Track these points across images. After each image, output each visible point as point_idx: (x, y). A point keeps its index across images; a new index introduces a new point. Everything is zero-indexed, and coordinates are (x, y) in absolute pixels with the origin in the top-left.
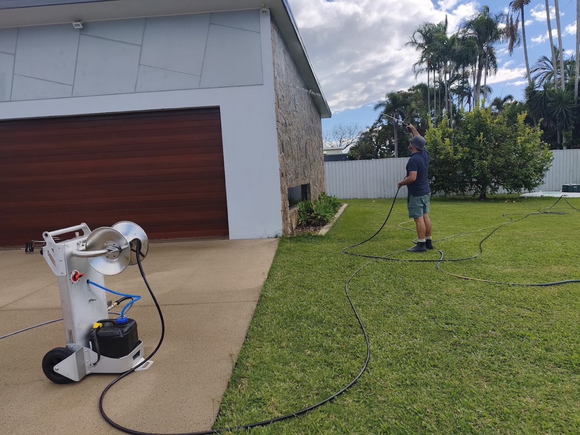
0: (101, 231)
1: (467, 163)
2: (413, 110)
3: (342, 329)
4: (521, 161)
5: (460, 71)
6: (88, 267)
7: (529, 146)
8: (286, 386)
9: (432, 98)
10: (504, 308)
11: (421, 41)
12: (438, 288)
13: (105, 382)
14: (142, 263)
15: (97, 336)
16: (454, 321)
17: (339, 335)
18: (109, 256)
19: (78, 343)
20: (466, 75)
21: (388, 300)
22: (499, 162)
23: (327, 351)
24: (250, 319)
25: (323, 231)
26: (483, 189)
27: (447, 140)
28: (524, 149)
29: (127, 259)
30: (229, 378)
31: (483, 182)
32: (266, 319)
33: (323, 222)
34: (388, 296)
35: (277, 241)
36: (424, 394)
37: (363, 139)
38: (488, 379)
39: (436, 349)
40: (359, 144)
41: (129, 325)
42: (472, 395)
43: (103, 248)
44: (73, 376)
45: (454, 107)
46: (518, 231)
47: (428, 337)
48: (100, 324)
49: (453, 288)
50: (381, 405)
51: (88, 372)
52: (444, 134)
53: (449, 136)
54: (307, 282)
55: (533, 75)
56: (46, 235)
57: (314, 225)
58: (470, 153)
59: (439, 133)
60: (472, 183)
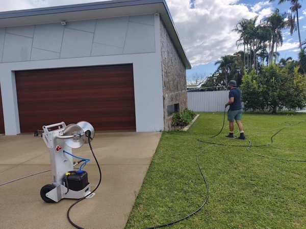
0: (71, 126)
1: (265, 93)
2: (236, 65)
3: (194, 181)
4: (296, 93)
5: (262, 44)
6: (64, 144)
7: (300, 84)
8: (163, 209)
9: (246, 58)
10: (284, 173)
11: (240, 29)
12: (247, 161)
13: (70, 203)
14: (91, 143)
15: (68, 179)
16: (255, 179)
17: (192, 184)
18: (75, 139)
19: (58, 182)
20: (265, 46)
21: (220, 166)
22: (284, 93)
23: (185, 192)
24: (145, 174)
25: (186, 129)
26: (274, 108)
27: (254, 81)
28: (297, 87)
29: (84, 140)
30: (133, 204)
31: (274, 104)
32: (154, 174)
33: (186, 124)
34: (220, 164)
35: (161, 133)
36: (237, 218)
37: (209, 80)
38: (273, 211)
39: (245, 194)
40: (207, 82)
41: (84, 174)
42: (264, 219)
43: (72, 135)
44: (55, 199)
45: (259, 63)
46: (294, 131)
47: (241, 187)
48: (69, 173)
49: (256, 161)
50: (213, 222)
51: (63, 197)
52: (252, 78)
53: (256, 79)
54: (176, 155)
55: (303, 46)
56: (44, 127)
57: (181, 126)
58: (267, 88)
59: (250, 77)
60: (268, 105)
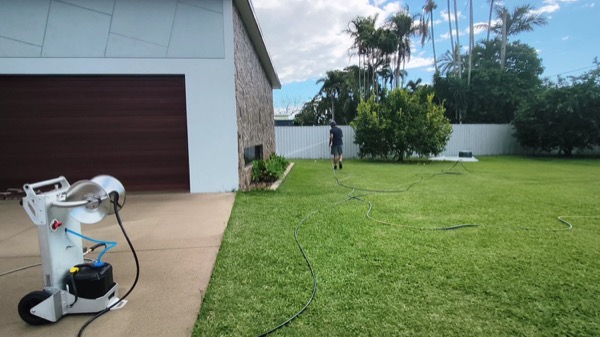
0: (80, 185)
1: (389, 132)
2: (347, 86)
3: (293, 268)
4: (429, 132)
5: (384, 57)
6: (65, 218)
7: (435, 120)
8: (248, 315)
9: (362, 77)
10: (417, 247)
11: (355, 30)
12: (368, 232)
13: (82, 322)
14: (120, 213)
15: (76, 280)
16: (381, 258)
17: (291, 272)
18: (89, 207)
19: (56, 286)
20: (388, 61)
21: (330, 243)
22: (414, 132)
23: (281, 286)
24: (214, 262)
25: (274, 186)
26: (401, 154)
27: (374, 113)
28: (432, 123)
29: (107, 208)
30: (198, 311)
31: (401, 147)
32: (228, 261)
33: (274, 179)
34: (329, 240)
35: (234, 195)
36: (359, 316)
37: (306, 108)
38: (406, 301)
39: (367, 280)
40: (303, 111)
41: (106, 269)
42: (395, 314)
43: (83, 199)
44: (50, 316)
45: (379, 86)
46: (427, 187)
47: (360, 271)
48: (77, 269)
49: (380, 232)
50: (327, 326)
51: (65, 313)
52: (372, 108)
53: (376, 110)
54: (262, 230)
55: (438, 65)
56: (27, 187)
57: (267, 181)
58: (392, 124)
59: (368, 107)
60: (393, 149)
